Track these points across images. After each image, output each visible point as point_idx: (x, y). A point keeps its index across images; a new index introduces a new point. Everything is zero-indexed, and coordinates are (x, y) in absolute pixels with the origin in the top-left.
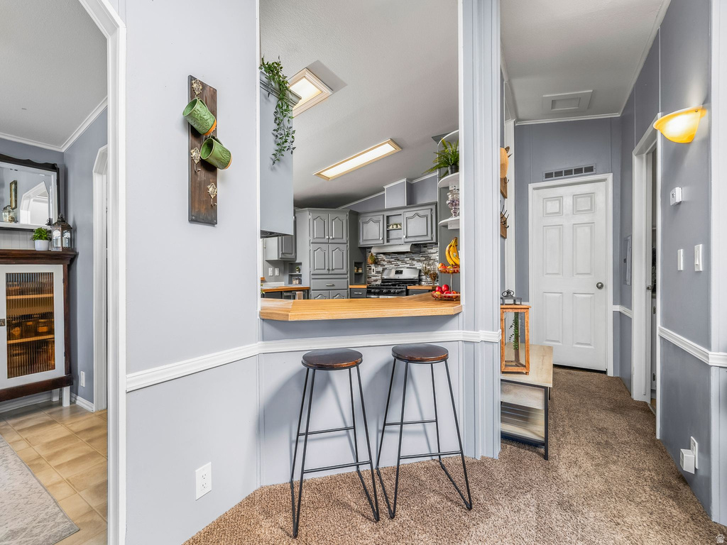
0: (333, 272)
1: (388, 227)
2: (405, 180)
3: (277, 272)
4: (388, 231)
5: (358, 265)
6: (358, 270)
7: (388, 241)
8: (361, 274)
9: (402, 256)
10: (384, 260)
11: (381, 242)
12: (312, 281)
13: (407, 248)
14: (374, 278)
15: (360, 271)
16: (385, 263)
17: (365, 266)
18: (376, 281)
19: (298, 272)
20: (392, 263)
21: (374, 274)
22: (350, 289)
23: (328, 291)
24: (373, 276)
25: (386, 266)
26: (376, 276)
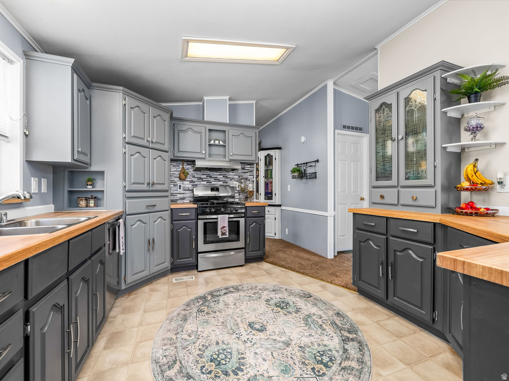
0: (154, 188)
1: (209, 141)
2: (227, 98)
3: (44, 188)
4: (209, 145)
9: (215, 173)
12: (127, 201)
14: (181, 196)
16: (195, 179)
18: (183, 198)
19: (91, 187)
20: (204, 179)
21: (181, 191)
22: (172, 209)
23: (149, 214)
24: (179, 194)
25: (196, 183)
26: (184, 193)
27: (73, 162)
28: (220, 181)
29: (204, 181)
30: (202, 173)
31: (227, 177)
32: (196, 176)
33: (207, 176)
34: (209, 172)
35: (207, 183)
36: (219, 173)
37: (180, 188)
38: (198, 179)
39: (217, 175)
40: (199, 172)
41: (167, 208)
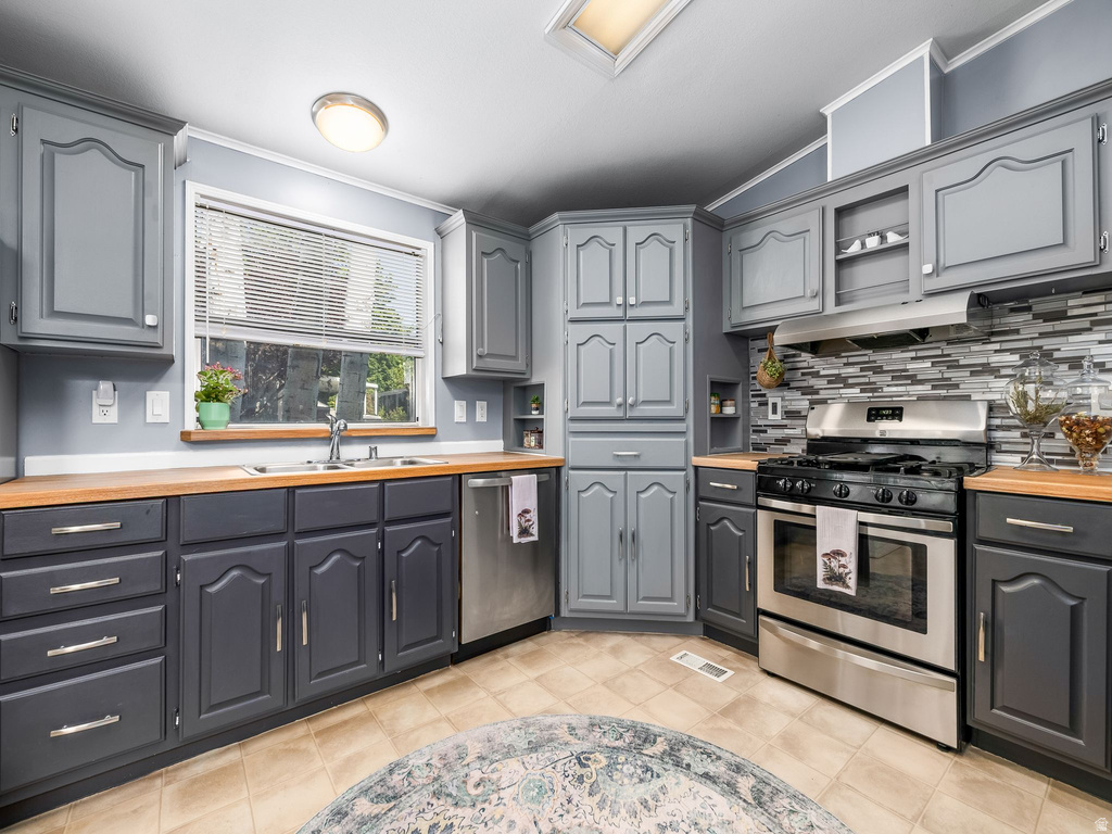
0: (636, 413)
1: (839, 248)
2: (923, 51)
3: (481, 414)
4: (840, 264)
5: (722, 390)
6: (721, 405)
7: (839, 301)
8: (732, 420)
9: (897, 355)
10: (816, 375)
11: (815, 305)
12: (571, 439)
13: (954, 310)
14: (779, 433)
15: (729, 410)
16: (821, 383)
17: (745, 396)
18: (784, 441)
19: (537, 412)
20: (851, 381)
21: (777, 418)
22: (696, 468)
23: (623, 473)
24: (774, 426)
25: (823, 395)
26: (785, 427)
27: (475, 373)
28: (921, 382)
29: (852, 386)
30: (845, 360)
31: (954, 365)
32: (822, 373)
33: (862, 370)
34: (870, 355)
35: (862, 391)
36: (913, 354)
37: (775, 412)
38: (829, 382)
39: (904, 360)
40: (834, 360)
41: (681, 464)
